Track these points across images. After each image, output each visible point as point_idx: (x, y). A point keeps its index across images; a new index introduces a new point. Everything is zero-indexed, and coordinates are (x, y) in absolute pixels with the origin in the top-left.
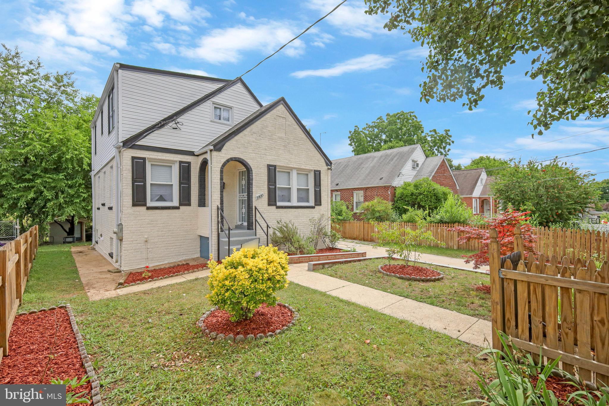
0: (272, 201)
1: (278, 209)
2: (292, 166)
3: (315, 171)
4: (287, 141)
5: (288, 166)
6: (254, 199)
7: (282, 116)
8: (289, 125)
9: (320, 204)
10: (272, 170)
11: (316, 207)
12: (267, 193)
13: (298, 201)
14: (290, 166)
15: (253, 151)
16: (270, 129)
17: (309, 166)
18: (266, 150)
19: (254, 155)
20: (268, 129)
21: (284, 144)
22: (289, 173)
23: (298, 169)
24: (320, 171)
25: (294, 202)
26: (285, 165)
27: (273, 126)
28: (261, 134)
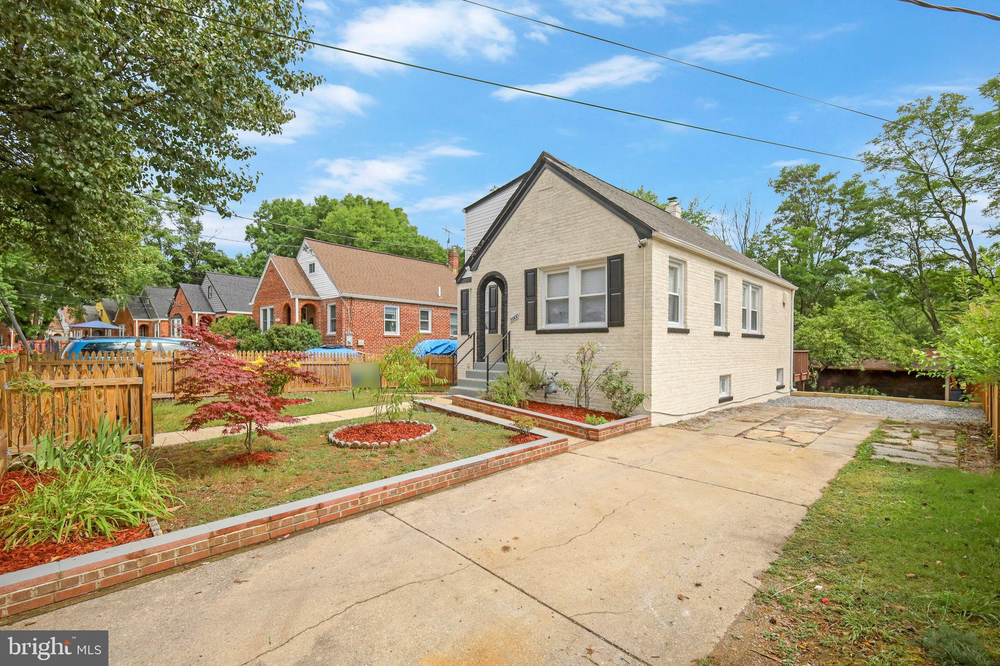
0: (531, 324)
1: (540, 335)
2: (564, 262)
3: (610, 259)
4: (555, 223)
5: (556, 263)
6: (509, 322)
7: (547, 187)
8: (559, 196)
9: (621, 324)
10: (531, 277)
11: (610, 329)
12: (524, 311)
13: (582, 320)
14: (560, 263)
15: (509, 257)
16: (529, 218)
17: (597, 252)
18: (524, 249)
19: (510, 262)
20: (526, 218)
21: (550, 231)
22: (567, 273)
23: (578, 264)
24: (623, 255)
25: (574, 322)
26: (550, 264)
27: (533, 211)
28: (518, 230)
